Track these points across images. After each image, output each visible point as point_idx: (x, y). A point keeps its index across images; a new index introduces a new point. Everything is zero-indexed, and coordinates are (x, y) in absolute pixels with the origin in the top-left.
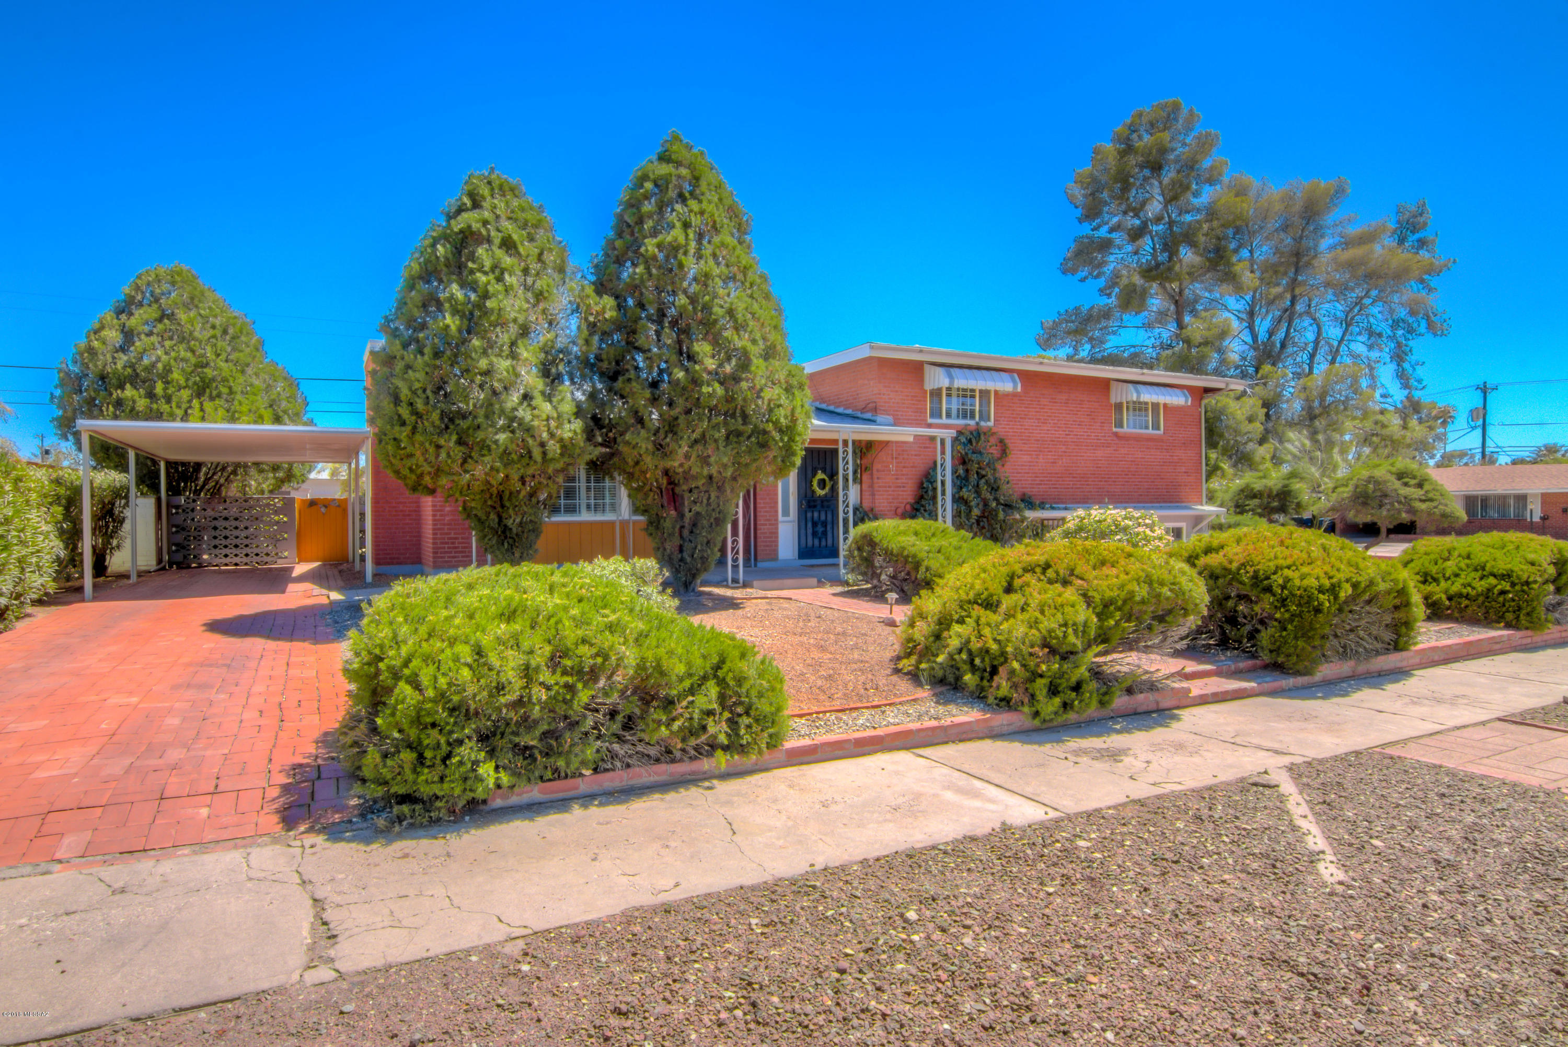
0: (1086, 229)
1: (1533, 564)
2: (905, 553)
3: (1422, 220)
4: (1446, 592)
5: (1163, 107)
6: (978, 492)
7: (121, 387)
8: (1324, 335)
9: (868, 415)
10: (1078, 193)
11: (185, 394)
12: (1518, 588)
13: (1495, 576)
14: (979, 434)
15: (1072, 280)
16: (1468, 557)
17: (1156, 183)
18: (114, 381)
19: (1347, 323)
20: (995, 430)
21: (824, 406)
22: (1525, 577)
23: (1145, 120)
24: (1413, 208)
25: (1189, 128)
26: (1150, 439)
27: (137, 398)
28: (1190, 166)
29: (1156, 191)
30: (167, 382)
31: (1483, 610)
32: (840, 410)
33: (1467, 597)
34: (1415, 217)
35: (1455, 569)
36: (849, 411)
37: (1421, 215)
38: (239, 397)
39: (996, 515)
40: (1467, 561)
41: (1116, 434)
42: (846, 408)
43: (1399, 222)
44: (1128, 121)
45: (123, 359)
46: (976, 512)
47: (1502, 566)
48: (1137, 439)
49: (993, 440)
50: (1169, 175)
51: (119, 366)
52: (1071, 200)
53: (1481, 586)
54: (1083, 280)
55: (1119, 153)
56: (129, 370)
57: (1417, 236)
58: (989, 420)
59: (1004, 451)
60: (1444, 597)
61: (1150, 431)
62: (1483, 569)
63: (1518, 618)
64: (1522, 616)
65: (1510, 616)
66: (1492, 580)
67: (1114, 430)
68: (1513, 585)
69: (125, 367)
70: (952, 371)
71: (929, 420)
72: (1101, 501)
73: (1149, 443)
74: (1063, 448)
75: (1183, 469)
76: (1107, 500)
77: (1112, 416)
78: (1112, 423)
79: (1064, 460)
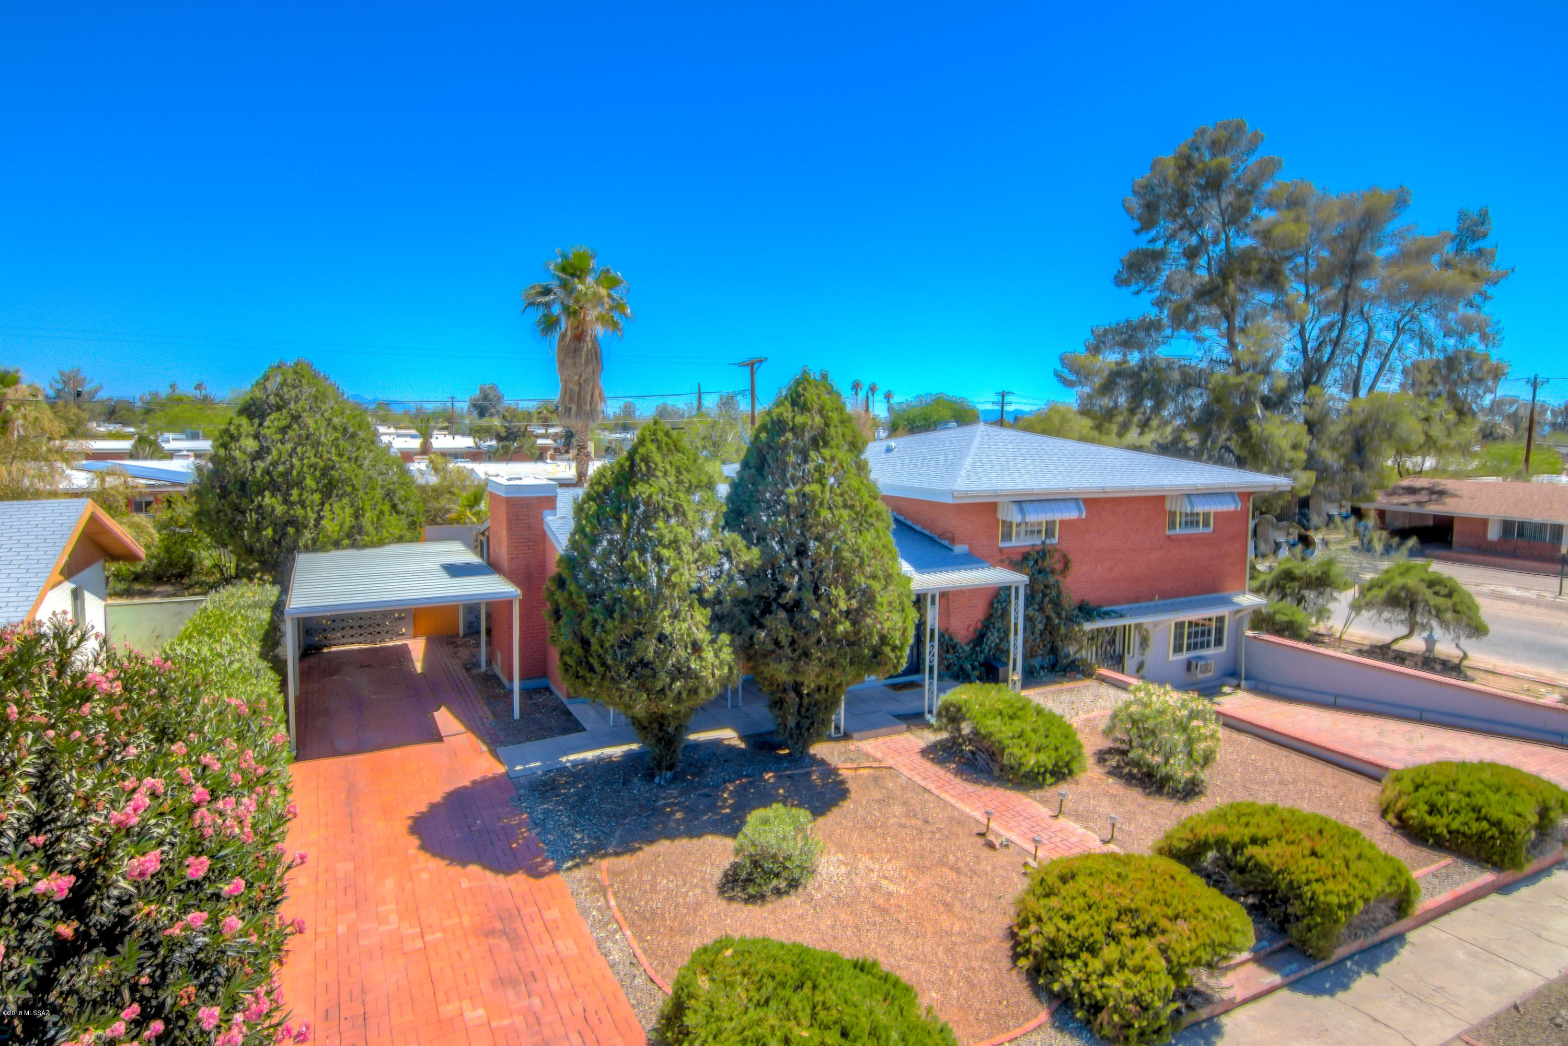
0: (1142, 242)
1: (1519, 815)
2: (993, 739)
3: (1482, 229)
4: (1447, 826)
5: (1225, 126)
6: (1041, 609)
7: (261, 492)
8: (1376, 336)
9: (946, 543)
10: (1135, 203)
11: (317, 497)
12: (1505, 836)
13: (1488, 821)
14: (1045, 554)
15: (1126, 292)
16: (1469, 795)
17: (1216, 203)
18: (254, 488)
19: (1399, 330)
20: (1059, 547)
21: (901, 518)
22: (1511, 829)
23: (1207, 139)
24: (1474, 216)
25: (1251, 150)
26: (1201, 539)
27: (276, 505)
28: (1250, 190)
29: (1215, 212)
30: (303, 489)
31: (1475, 848)
32: (918, 528)
33: (1464, 834)
34: (1476, 225)
35: (1457, 807)
36: (927, 532)
37: (1483, 223)
38: (361, 493)
39: (1059, 629)
40: (1467, 800)
41: (1169, 537)
42: (923, 527)
43: (1459, 229)
44: (1190, 138)
45: (261, 465)
46: (1040, 627)
47: (1495, 813)
48: (1188, 539)
49: (1057, 557)
50: (1228, 198)
51: (259, 473)
52: (1128, 211)
53: (1475, 827)
54: (1137, 293)
55: (1179, 168)
56: (267, 478)
57: (1476, 245)
58: (1053, 536)
59: (1066, 564)
60: (1445, 831)
61: (1201, 529)
62: (1479, 812)
63: (1503, 861)
64: (1506, 860)
65: (1496, 858)
66: (1485, 825)
67: (1168, 533)
68: (1501, 832)
69: (262, 475)
70: (1024, 505)
71: (1002, 545)
72: (1151, 599)
73: (1199, 541)
74: (1120, 555)
75: (1230, 561)
76: (1157, 597)
77: (1166, 521)
78: (1165, 527)
79: (1120, 566)
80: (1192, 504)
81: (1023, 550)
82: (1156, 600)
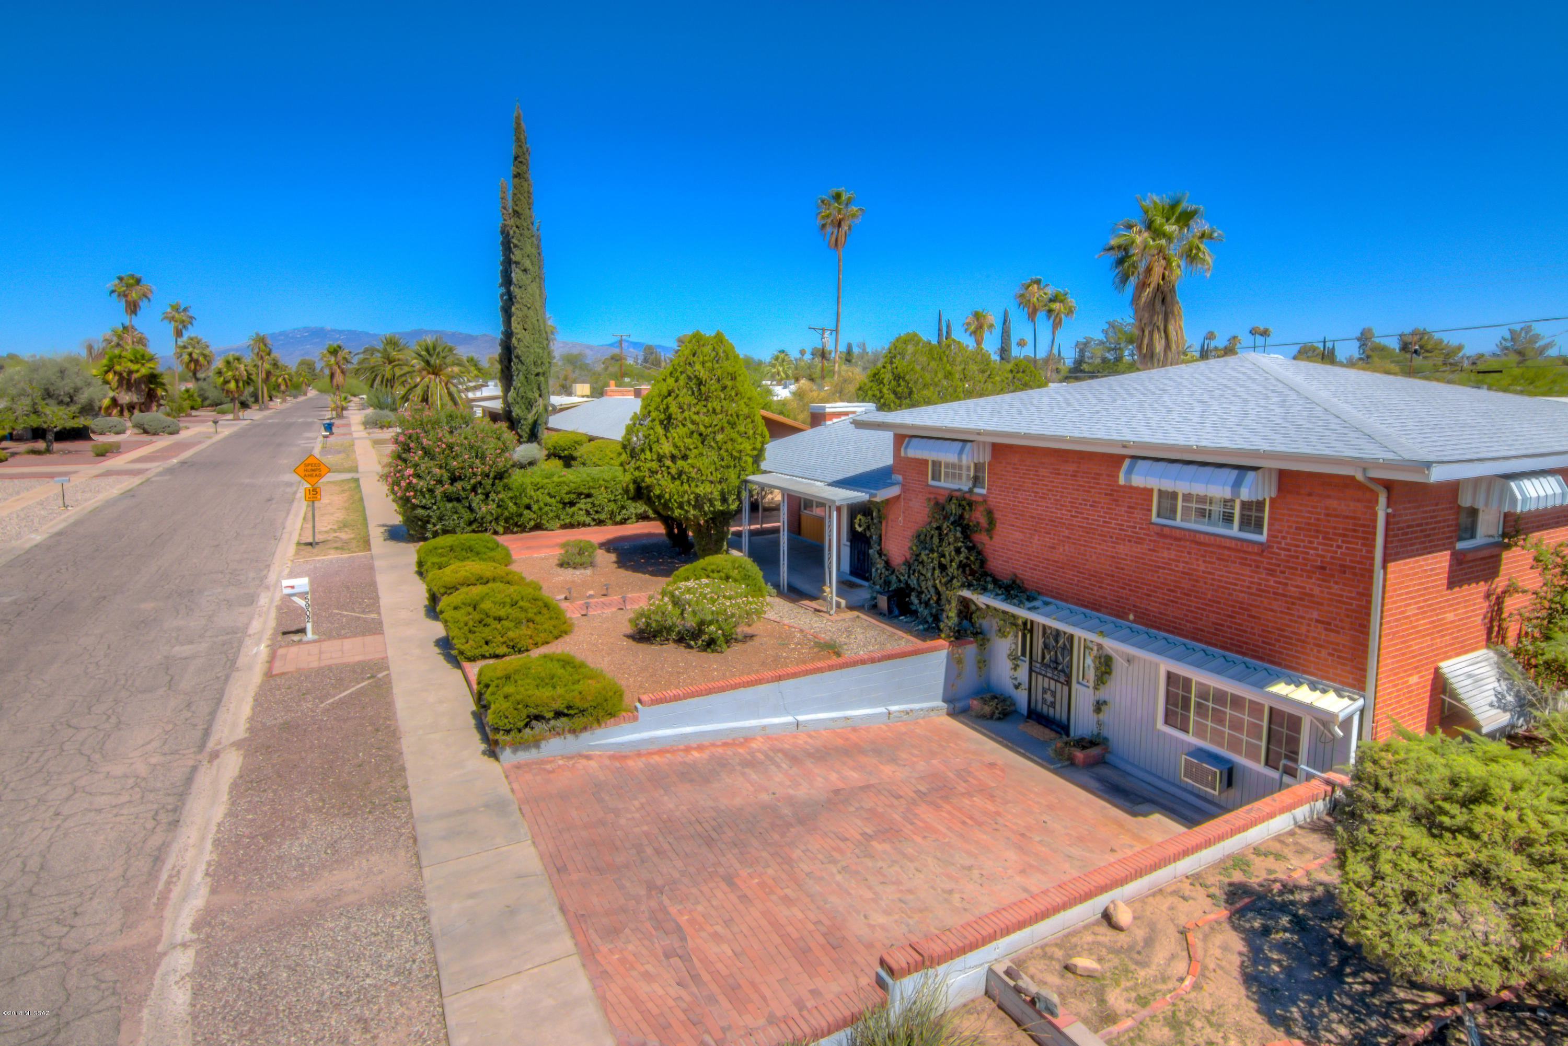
20: (986, 500)
41: (1156, 528)
48: (1199, 541)
58: (982, 485)
59: (991, 523)
61: (1234, 531)
67: (1155, 520)
70: (913, 440)
71: (931, 482)
73: (1226, 552)
74: (1067, 532)
75: (1315, 615)
76: (1131, 617)
77: (1151, 501)
78: (1150, 510)
79: (1066, 548)
80: (1171, 476)
82: (1128, 620)
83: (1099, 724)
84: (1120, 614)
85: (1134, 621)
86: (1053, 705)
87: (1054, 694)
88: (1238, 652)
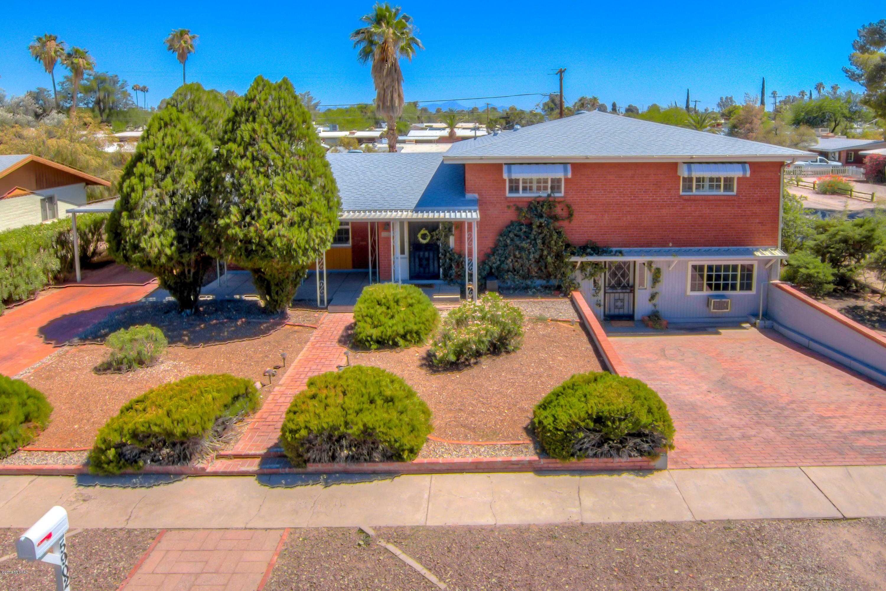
14: (547, 204)
20: (563, 200)
26: (722, 200)
41: (685, 197)
49: (561, 207)
58: (560, 192)
59: (570, 212)
61: (721, 192)
67: (683, 194)
70: (513, 167)
71: (508, 194)
72: (665, 245)
73: (719, 202)
74: (628, 209)
75: (757, 221)
76: (671, 244)
77: (679, 184)
78: (679, 189)
79: (628, 217)
80: (690, 170)
81: (527, 200)
82: (669, 247)
83: (655, 305)
84: (664, 244)
85: (672, 246)
86: (622, 307)
87: (622, 300)
88: (726, 246)
